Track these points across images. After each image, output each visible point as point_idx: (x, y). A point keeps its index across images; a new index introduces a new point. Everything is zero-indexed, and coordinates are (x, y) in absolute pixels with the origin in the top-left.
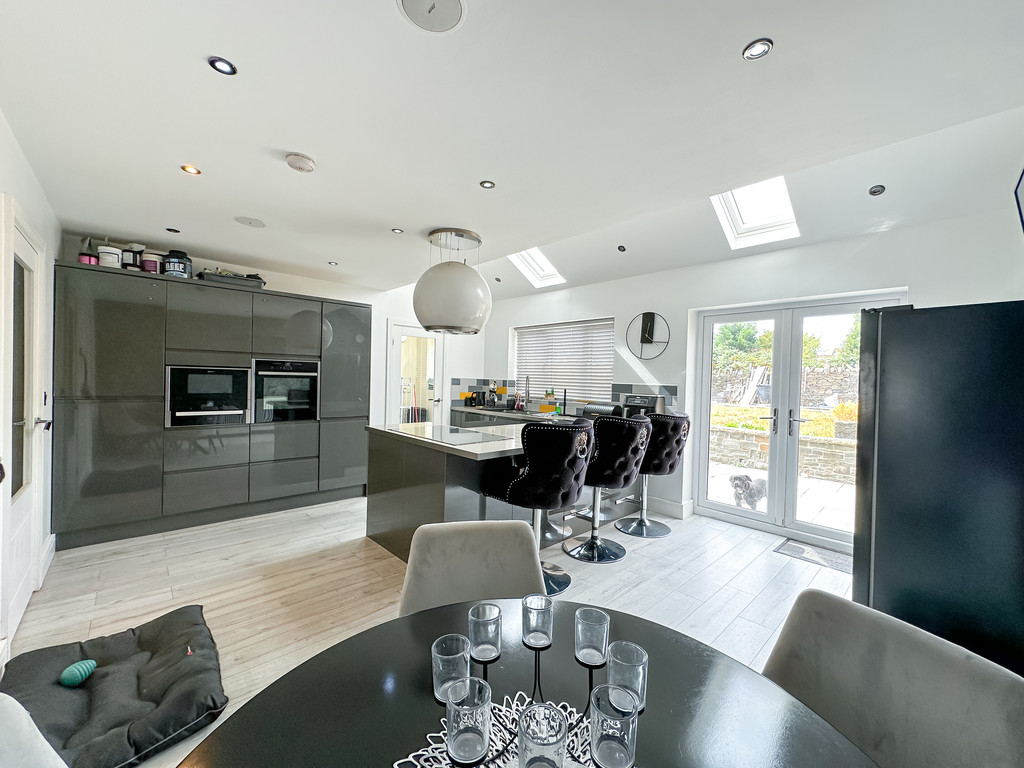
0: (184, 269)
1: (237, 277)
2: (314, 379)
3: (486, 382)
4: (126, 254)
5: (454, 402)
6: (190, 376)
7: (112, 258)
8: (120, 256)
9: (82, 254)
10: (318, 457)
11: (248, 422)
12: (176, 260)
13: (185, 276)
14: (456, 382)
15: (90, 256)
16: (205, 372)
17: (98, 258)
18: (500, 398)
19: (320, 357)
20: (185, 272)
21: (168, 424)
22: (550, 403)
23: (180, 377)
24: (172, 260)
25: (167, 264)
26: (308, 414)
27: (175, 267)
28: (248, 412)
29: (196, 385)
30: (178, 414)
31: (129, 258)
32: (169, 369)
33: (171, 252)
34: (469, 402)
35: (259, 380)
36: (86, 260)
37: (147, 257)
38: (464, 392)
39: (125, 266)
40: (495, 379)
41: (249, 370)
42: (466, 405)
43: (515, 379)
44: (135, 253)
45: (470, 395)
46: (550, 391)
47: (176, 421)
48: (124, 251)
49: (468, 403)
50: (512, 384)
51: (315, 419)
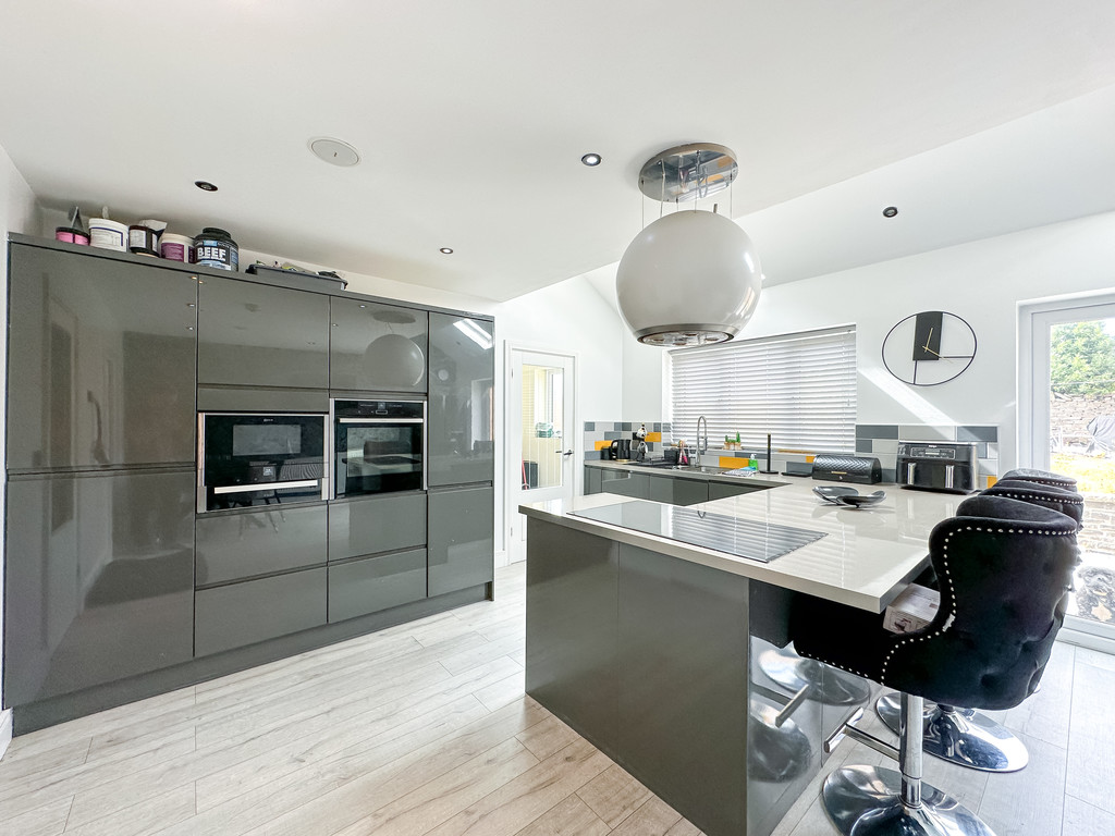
0: (227, 256)
1: (304, 274)
2: (417, 428)
3: (625, 427)
4: (135, 233)
5: (588, 455)
6: (236, 429)
7: (111, 237)
8: (126, 237)
9: (62, 230)
10: (426, 546)
11: (325, 497)
12: (213, 243)
13: (228, 268)
14: (590, 427)
15: (74, 232)
16: (259, 421)
17: (89, 238)
18: (651, 449)
19: (427, 394)
20: (227, 262)
21: (202, 508)
22: (738, 455)
23: (221, 429)
24: (207, 242)
25: (200, 250)
26: (411, 482)
27: (212, 254)
28: (325, 482)
29: (246, 441)
30: (218, 490)
31: (139, 239)
32: (202, 417)
33: (206, 230)
34: (609, 454)
35: (341, 431)
36: (68, 237)
37: (169, 238)
38: (599, 441)
39: (134, 250)
40: (643, 422)
41: (326, 416)
42: (603, 458)
43: (671, 421)
44: (150, 232)
45: (608, 444)
46: (733, 437)
47: (215, 502)
48: (131, 228)
49: (607, 455)
50: (667, 428)
51: (422, 489)
